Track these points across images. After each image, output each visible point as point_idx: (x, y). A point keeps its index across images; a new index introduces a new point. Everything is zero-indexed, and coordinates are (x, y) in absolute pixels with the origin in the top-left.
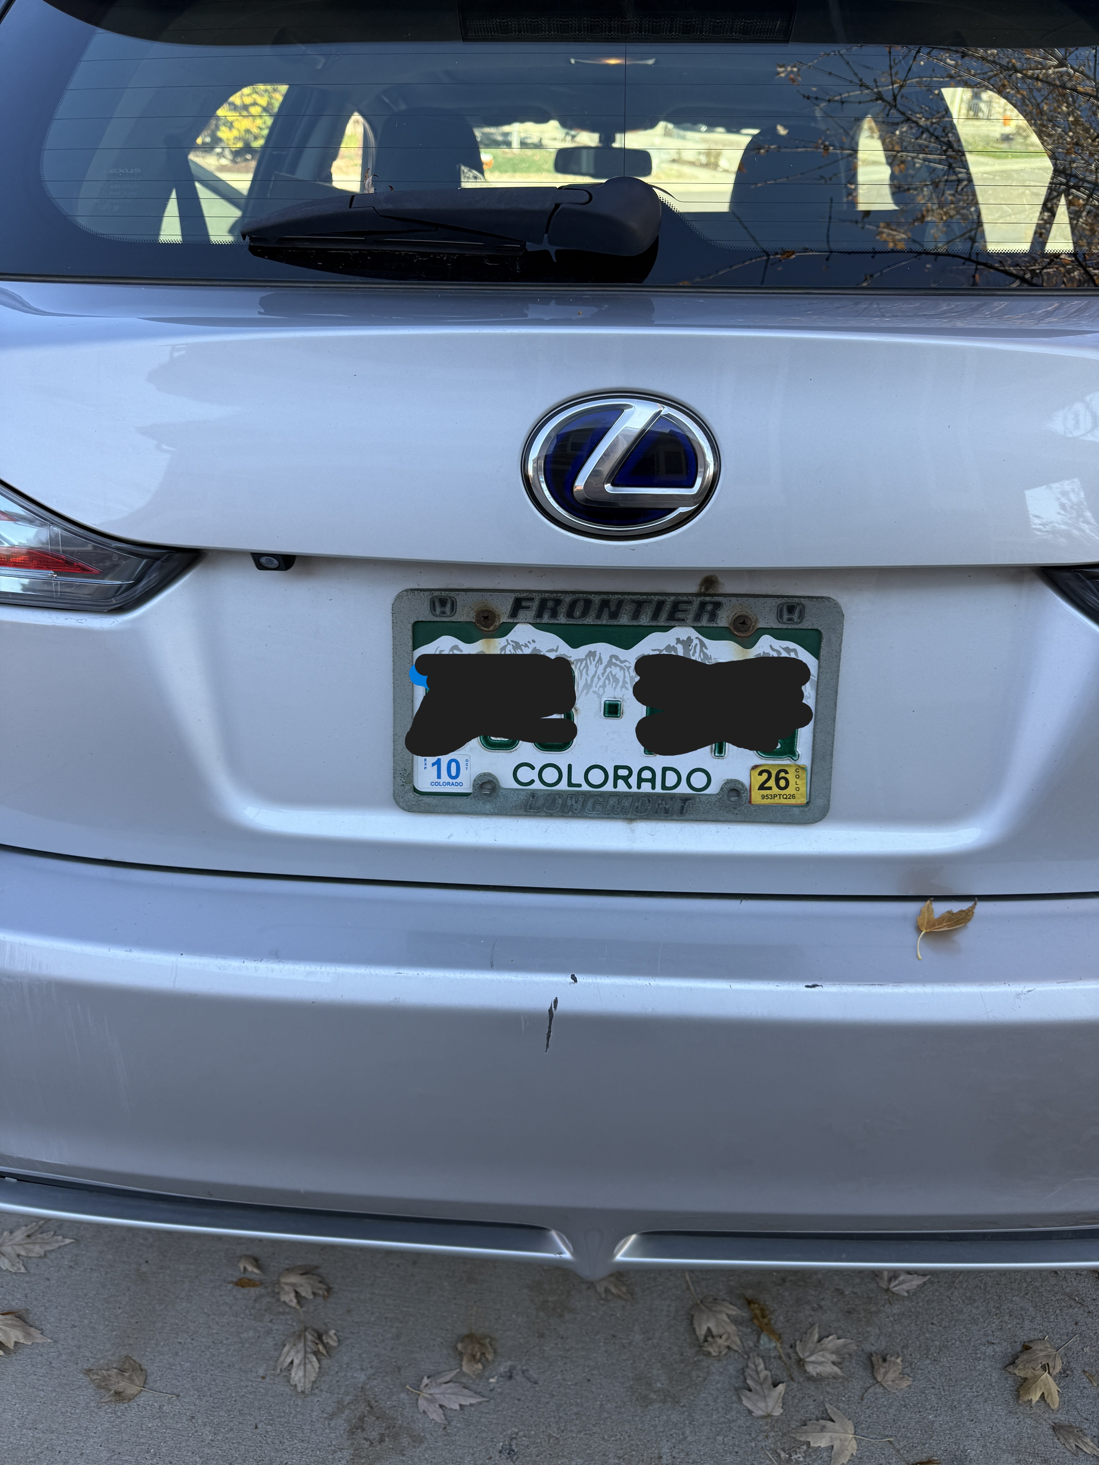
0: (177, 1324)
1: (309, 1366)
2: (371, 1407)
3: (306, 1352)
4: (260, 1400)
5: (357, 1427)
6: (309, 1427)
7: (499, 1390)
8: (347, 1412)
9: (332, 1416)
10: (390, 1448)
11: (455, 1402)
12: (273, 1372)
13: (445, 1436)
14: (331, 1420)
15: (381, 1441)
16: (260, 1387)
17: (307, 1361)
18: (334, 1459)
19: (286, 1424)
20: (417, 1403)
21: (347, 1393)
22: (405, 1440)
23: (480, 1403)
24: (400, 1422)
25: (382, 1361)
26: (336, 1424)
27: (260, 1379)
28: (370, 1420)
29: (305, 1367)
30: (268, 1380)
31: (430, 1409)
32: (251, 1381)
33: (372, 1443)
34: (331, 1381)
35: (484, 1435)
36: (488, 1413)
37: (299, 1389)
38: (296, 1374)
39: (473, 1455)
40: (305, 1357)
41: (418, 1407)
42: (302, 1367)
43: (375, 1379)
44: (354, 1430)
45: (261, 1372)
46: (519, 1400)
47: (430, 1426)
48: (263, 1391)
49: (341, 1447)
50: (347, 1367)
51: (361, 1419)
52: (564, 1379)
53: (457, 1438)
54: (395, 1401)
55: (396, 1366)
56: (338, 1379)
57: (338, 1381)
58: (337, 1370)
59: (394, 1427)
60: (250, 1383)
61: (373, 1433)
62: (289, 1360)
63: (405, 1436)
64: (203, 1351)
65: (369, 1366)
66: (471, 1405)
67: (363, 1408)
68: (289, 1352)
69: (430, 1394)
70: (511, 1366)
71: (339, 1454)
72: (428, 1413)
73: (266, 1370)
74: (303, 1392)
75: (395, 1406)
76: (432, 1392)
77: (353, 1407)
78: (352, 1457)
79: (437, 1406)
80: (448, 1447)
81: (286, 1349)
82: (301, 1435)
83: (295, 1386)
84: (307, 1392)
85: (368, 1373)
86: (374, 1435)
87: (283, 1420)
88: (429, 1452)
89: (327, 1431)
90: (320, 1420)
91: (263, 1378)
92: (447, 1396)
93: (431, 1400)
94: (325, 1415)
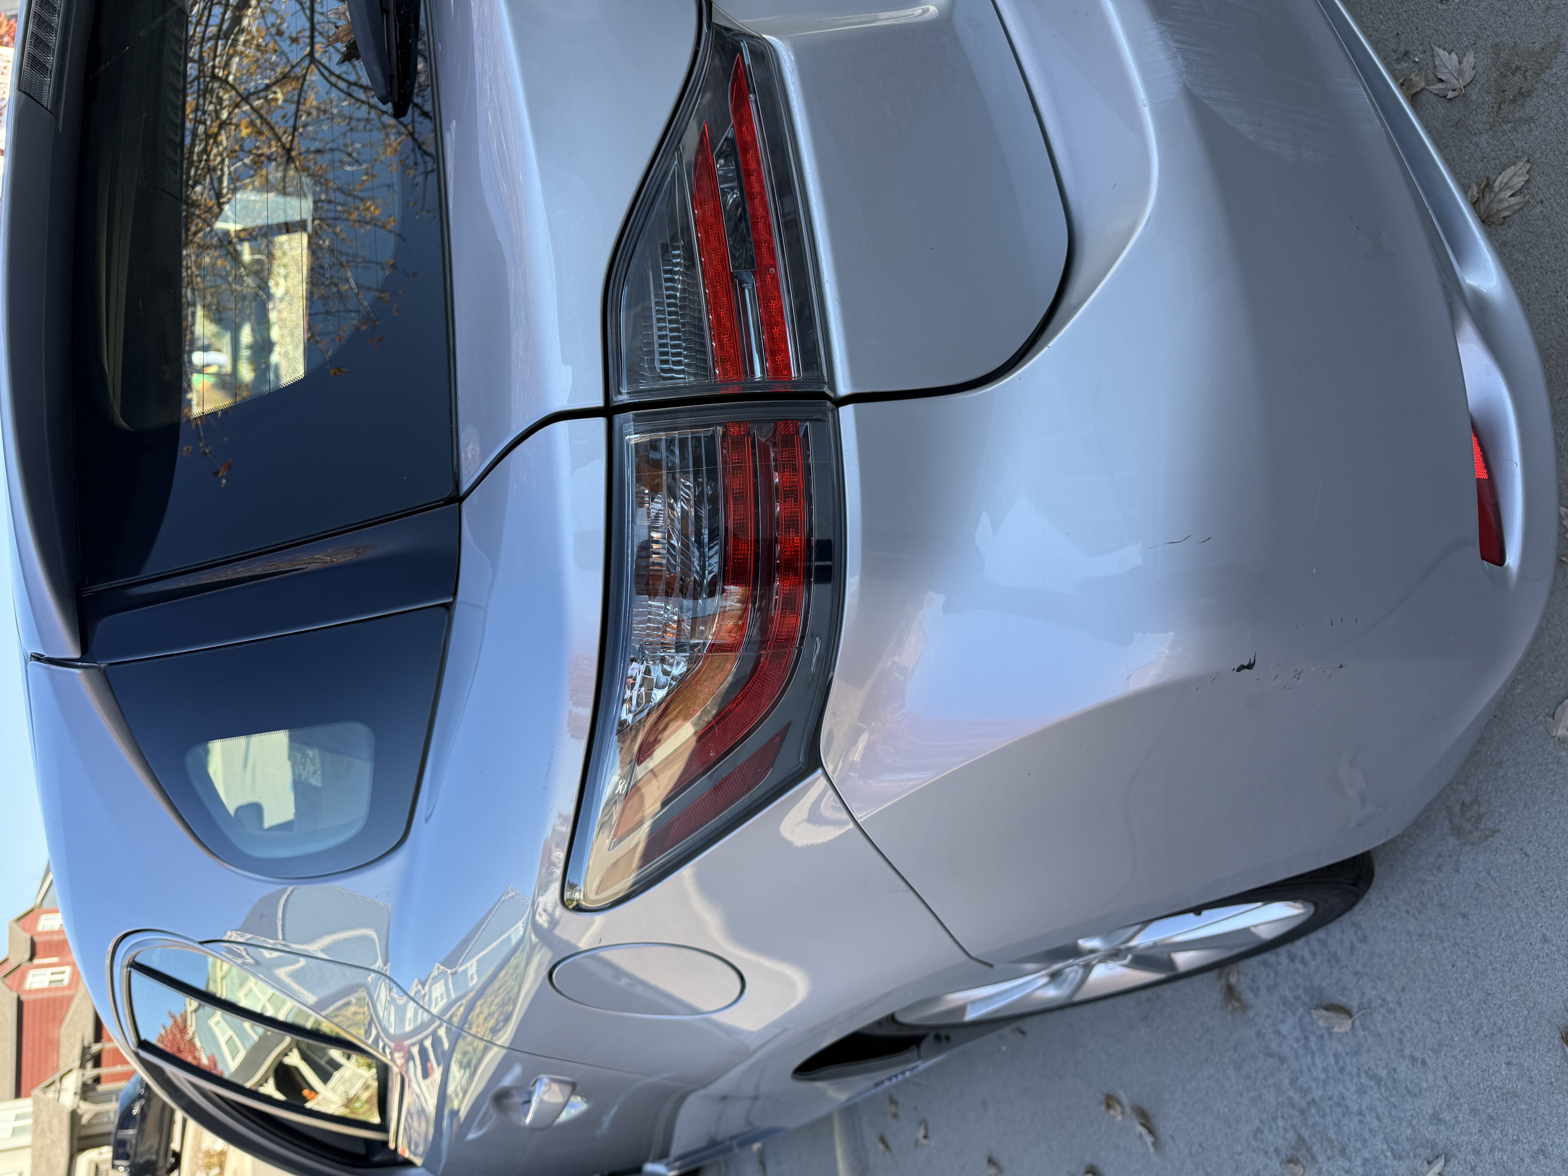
0: (1556, 321)
1: (1505, 180)
2: (1500, 105)
3: (1496, 195)
4: (1561, 182)
5: (1523, 95)
6: (1551, 124)
7: (1420, 48)
8: (1517, 116)
9: (1530, 120)
10: (1519, 57)
11: (1450, 59)
12: (1532, 201)
13: (1479, 37)
14: (1531, 118)
15: (1518, 68)
16: (1550, 194)
17: (1502, 185)
18: (1558, 79)
19: (1562, 141)
20: (1471, 82)
21: (1504, 133)
22: (1504, 55)
23: (1439, 47)
24: (1495, 75)
25: (1460, 141)
26: (1532, 110)
27: (1545, 202)
28: (1509, 95)
29: (1508, 181)
30: (1541, 197)
31: (1468, 67)
32: (1552, 207)
33: (1525, 71)
34: (1503, 154)
35: (1459, 17)
36: (1442, 34)
37: (1528, 166)
38: (1519, 182)
39: (1478, 6)
40: (1500, 190)
41: (1474, 76)
42: (1510, 184)
43: (1478, 129)
44: (1525, 94)
45: (1539, 209)
46: (1417, 29)
47: (1481, 54)
48: (1552, 189)
49: (1545, 86)
50: (1484, 157)
51: (1513, 101)
52: (1382, 23)
53: (1475, 29)
54: (1482, 97)
55: (1457, 130)
56: (1498, 152)
57: (1501, 150)
58: (1492, 162)
59: (1501, 74)
60: (1554, 204)
61: (1517, 80)
62: (1513, 200)
63: (1501, 59)
64: (1560, 272)
65: (1471, 145)
66: (1444, 49)
67: (1505, 108)
68: (1506, 208)
69: (1458, 80)
70: (1398, 64)
71: (1552, 80)
72: (1473, 65)
73: (1535, 207)
74: (1528, 161)
75: (1486, 92)
76: (1456, 82)
77: (1511, 116)
78: (1546, 70)
79: (1462, 66)
80: (1485, 26)
81: (1506, 214)
82: (1561, 121)
83: (1528, 172)
84: (1526, 159)
85: (1477, 139)
86: (1518, 78)
87: (1560, 147)
88: (1499, 31)
89: (1542, 109)
90: (1538, 124)
91: (1542, 202)
92: (1450, 68)
93: (1461, 73)
94: (1532, 125)
